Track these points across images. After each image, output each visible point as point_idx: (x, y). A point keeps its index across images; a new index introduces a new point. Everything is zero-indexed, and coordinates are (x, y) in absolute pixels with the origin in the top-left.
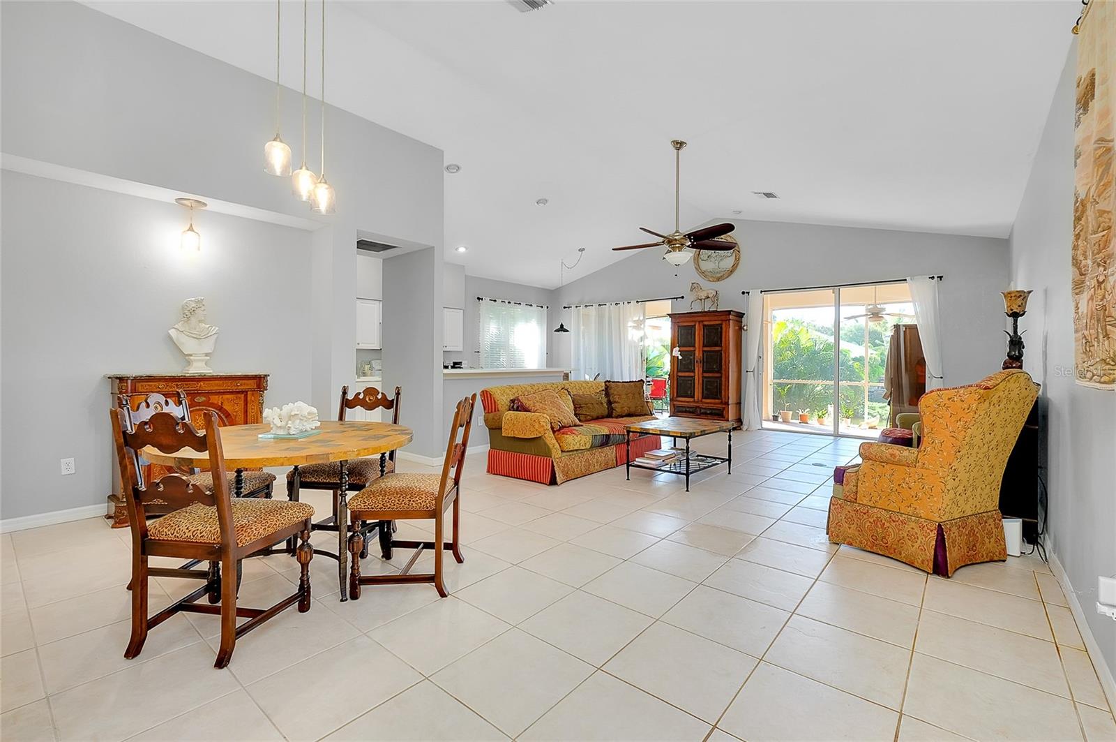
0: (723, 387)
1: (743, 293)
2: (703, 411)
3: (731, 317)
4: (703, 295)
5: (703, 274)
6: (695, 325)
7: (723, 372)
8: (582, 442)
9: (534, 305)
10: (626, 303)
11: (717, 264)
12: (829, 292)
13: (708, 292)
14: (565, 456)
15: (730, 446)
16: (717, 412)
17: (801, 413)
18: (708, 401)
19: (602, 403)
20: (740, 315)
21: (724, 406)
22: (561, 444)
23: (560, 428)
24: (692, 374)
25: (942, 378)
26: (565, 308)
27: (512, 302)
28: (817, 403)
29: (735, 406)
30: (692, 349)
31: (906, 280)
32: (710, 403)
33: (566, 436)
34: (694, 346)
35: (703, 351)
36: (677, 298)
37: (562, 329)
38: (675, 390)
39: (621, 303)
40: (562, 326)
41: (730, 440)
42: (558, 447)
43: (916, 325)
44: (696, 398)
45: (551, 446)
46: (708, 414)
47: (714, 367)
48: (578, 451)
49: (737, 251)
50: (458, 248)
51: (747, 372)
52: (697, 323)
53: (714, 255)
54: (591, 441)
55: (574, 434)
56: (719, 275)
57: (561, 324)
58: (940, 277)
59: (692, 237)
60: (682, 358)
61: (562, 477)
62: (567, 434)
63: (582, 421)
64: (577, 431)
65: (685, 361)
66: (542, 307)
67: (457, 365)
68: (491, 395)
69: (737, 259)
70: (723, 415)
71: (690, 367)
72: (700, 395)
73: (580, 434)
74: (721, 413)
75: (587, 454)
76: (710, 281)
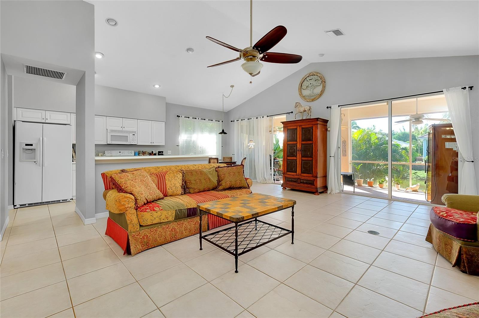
0: (314, 166)
1: (328, 108)
2: (302, 181)
3: (318, 122)
4: (302, 110)
5: (304, 97)
6: (297, 128)
7: (314, 157)
8: (163, 217)
9: (214, 120)
10: (261, 117)
11: (312, 91)
12: (384, 105)
13: (305, 107)
14: (145, 232)
15: (293, 220)
16: (310, 182)
17: (368, 181)
18: (305, 175)
19: (212, 180)
20: (326, 122)
21: (314, 179)
22: (140, 220)
24: (295, 158)
25: (473, 162)
26: (231, 121)
27: (200, 119)
28: (380, 173)
29: (321, 178)
30: (295, 143)
31: (443, 91)
32: (306, 177)
33: (142, 213)
34: (297, 141)
35: (302, 144)
36: (289, 113)
37: (223, 132)
38: (286, 168)
39: (259, 117)
41: (293, 216)
42: (137, 222)
43: (451, 124)
44: (298, 173)
45: (128, 222)
46: (304, 183)
47: (308, 154)
48: (161, 224)
49: (324, 82)
50: (154, 86)
51: (330, 157)
52: (298, 127)
53: (310, 86)
54: (174, 214)
55: (154, 210)
56: (313, 98)
57: (223, 129)
58: (471, 88)
59: (259, 49)
60: (289, 148)
61: (140, 247)
62: (145, 212)
63: (191, 193)
64: (159, 208)
65: (291, 150)
66: (219, 121)
67: (160, 153)
68: (107, 176)
69: (324, 87)
70: (314, 184)
71: (294, 154)
72: (300, 171)
73: (161, 210)
74: (312, 183)
75: (172, 226)
76: (308, 102)
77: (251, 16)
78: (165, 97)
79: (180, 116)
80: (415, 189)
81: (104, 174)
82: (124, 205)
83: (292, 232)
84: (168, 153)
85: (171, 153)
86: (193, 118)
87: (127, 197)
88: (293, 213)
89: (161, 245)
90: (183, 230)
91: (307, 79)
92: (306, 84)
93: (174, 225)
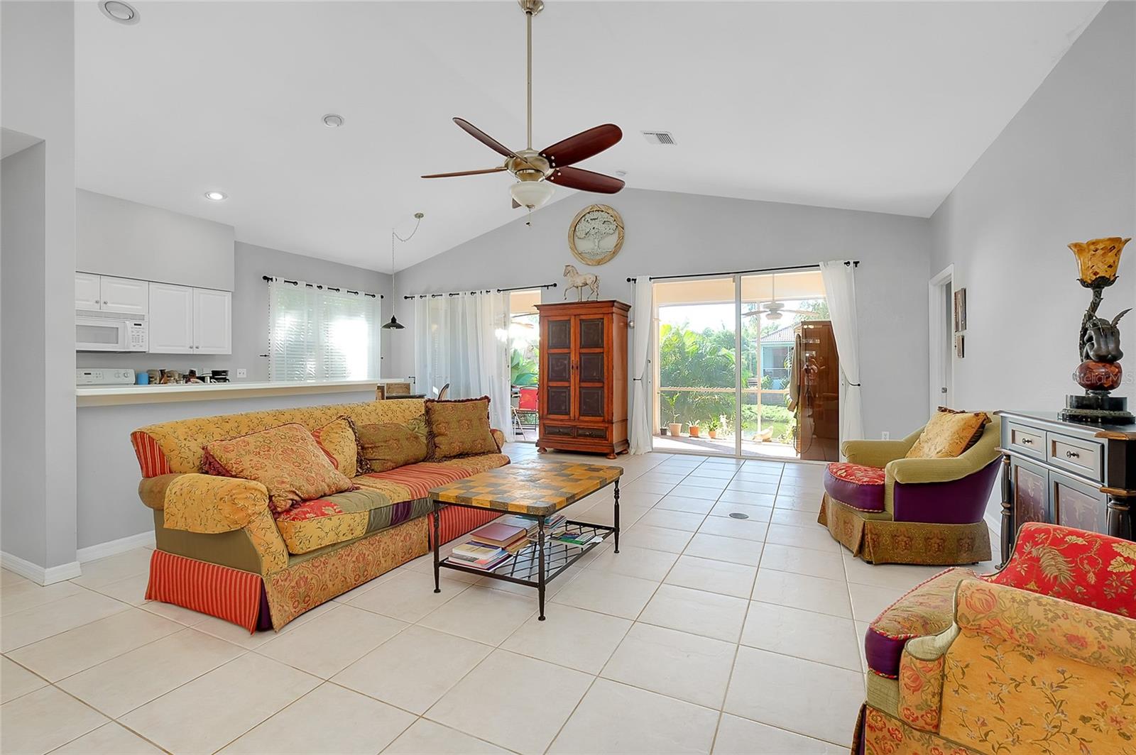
0: (606, 400)
1: (629, 280)
2: (580, 432)
3: (614, 309)
4: (579, 282)
5: (580, 255)
6: (570, 320)
7: (606, 382)
8: (344, 529)
9: (361, 294)
10: (484, 292)
11: (597, 244)
12: (728, 282)
13: (586, 277)
14: (301, 568)
15: (617, 507)
16: (599, 433)
17: (691, 425)
18: (587, 418)
19: (417, 438)
20: (626, 308)
21: (607, 425)
22: (288, 541)
23: (292, 505)
24: (566, 384)
25: (859, 385)
26: (406, 298)
27: (326, 288)
28: (708, 411)
29: (620, 424)
30: (566, 351)
31: (818, 266)
32: (590, 422)
33: (298, 523)
34: (570, 348)
35: (580, 354)
36: (548, 286)
37: (394, 323)
38: (546, 405)
39: (478, 292)
40: (394, 320)
41: (617, 497)
42: (281, 546)
43: (830, 322)
44: (572, 415)
45: (260, 550)
47: (595, 374)
48: (335, 548)
49: (620, 227)
50: (207, 194)
51: (634, 380)
52: (573, 317)
53: (593, 232)
54: (366, 521)
55: (323, 514)
56: (599, 257)
57: (394, 318)
58: (856, 263)
59: (553, 158)
60: (554, 362)
61: (289, 608)
62: (303, 519)
63: (376, 472)
64: (333, 508)
65: (558, 366)
66: (374, 296)
67: (218, 376)
68: (154, 440)
69: (622, 237)
70: (606, 437)
71: (564, 375)
72: (577, 411)
73: (340, 512)
74: (603, 435)
75: (358, 548)
76: (589, 265)
77: (529, 84)
78: (233, 227)
79: (272, 279)
80: (766, 437)
81: (142, 434)
82: (243, 509)
83: (616, 530)
84: (238, 376)
85: (245, 376)
86: (307, 285)
87: (250, 489)
88: (617, 492)
89: (331, 600)
90: (381, 557)
91: (586, 217)
92: (583, 227)
93: (362, 548)
